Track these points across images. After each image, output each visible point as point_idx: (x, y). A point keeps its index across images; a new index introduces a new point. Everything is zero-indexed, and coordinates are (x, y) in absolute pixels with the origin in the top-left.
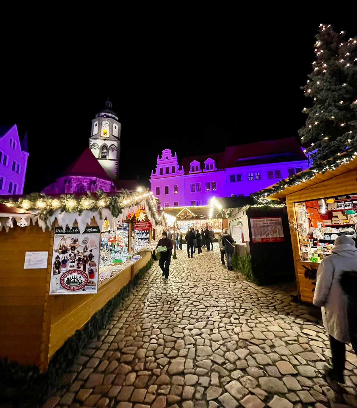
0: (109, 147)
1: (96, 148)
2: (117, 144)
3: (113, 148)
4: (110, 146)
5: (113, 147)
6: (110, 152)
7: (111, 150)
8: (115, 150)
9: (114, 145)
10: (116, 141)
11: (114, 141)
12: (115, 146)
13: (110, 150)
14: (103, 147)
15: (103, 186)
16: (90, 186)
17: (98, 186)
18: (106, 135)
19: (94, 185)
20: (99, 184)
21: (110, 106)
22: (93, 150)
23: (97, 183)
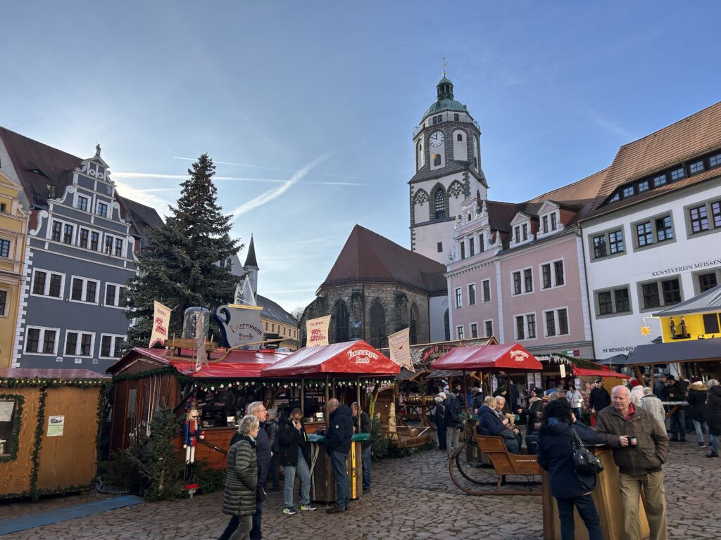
0: (449, 190)
1: (423, 201)
2: (464, 177)
3: (456, 189)
4: (450, 187)
5: (456, 187)
6: (452, 200)
7: (453, 195)
8: (461, 193)
9: (458, 182)
10: (460, 171)
11: (457, 172)
12: (461, 184)
13: (450, 196)
14: (436, 193)
15: (378, 298)
16: (352, 301)
17: (369, 298)
18: (440, 164)
19: (356, 300)
20: (370, 294)
21: (448, 90)
22: (417, 206)
23: (366, 294)
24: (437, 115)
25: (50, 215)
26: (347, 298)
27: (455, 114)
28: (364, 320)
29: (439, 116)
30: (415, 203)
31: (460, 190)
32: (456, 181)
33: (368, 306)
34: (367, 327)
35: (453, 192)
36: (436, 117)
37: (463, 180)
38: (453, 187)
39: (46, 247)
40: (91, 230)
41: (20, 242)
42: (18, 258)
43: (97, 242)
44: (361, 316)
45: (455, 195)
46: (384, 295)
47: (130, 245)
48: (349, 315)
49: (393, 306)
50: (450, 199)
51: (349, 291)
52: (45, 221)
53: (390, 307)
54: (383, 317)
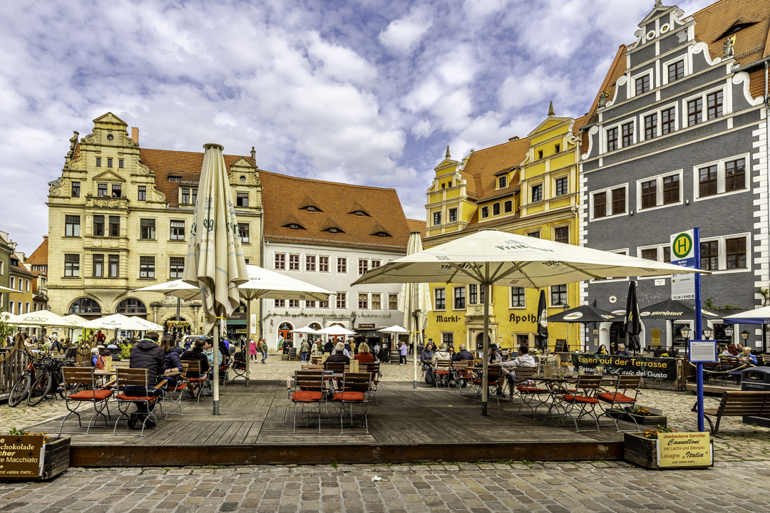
25: (601, 127)
39: (601, 164)
40: (659, 110)
42: (574, 190)
47: (738, 87)
52: (596, 137)
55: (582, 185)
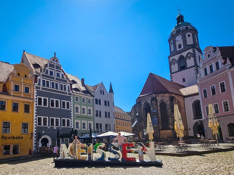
0: (186, 57)
1: (175, 63)
2: (193, 50)
3: (189, 56)
8: (192, 57)
10: (191, 48)
11: (189, 49)
12: (191, 54)
13: (187, 59)
14: (180, 59)
15: (163, 100)
16: (152, 102)
17: (159, 100)
18: (181, 47)
19: (153, 101)
20: (159, 98)
21: (181, 19)
22: (172, 66)
23: (157, 98)
24: (178, 29)
25: (41, 78)
26: (149, 101)
27: (186, 27)
28: (157, 109)
29: (179, 29)
30: (171, 65)
31: (191, 56)
32: (189, 53)
33: (159, 104)
34: (159, 112)
35: (188, 57)
36: (178, 30)
37: (193, 52)
38: (188, 55)
39: (41, 89)
40: (55, 82)
41: (32, 87)
42: (32, 93)
43: (57, 87)
44: (156, 107)
45: (189, 58)
46: (165, 98)
47: (69, 87)
48: (151, 108)
49: (169, 102)
50: (187, 60)
51: (150, 98)
52: (40, 80)
53: (168, 103)
54: (166, 107)
55: (35, 93)
